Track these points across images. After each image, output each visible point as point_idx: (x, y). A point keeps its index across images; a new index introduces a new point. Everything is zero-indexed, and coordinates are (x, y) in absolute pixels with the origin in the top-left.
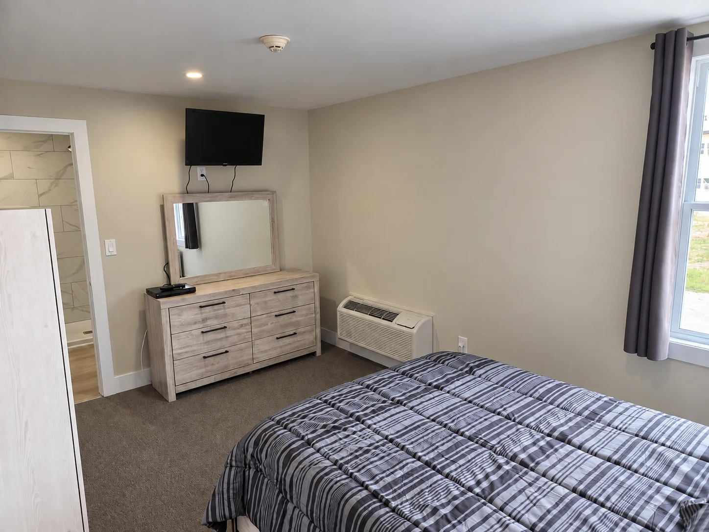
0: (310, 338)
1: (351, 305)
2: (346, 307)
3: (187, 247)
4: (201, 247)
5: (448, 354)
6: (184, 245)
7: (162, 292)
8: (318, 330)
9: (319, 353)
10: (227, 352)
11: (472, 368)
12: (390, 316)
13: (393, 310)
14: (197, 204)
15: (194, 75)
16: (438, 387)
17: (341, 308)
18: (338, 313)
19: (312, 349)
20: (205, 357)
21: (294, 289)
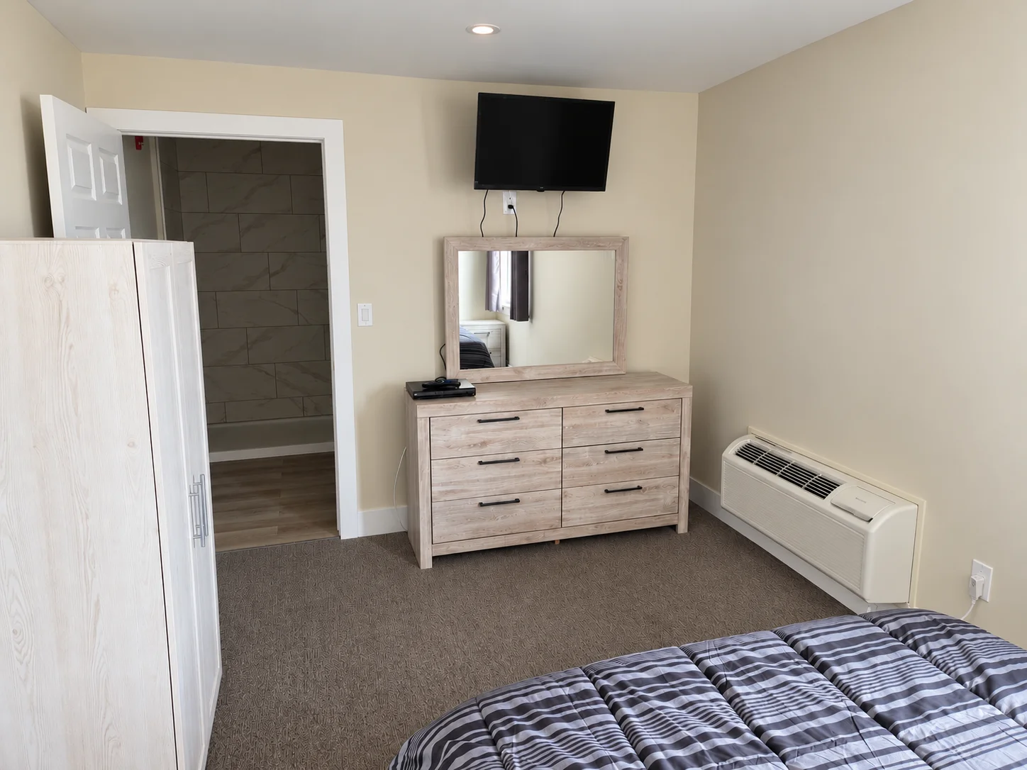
0: (667, 497)
1: (749, 453)
2: (740, 454)
3: (512, 317)
4: (532, 318)
5: (935, 622)
6: (508, 312)
7: (424, 391)
8: (685, 486)
9: (683, 528)
10: (517, 501)
11: (990, 683)
12: (823, 487)
13: (832, 475)
14: (532, 252)
15: (483, 30)
16: (887, 723)
17: (730, 453)
18: (724, 463)
19: (668, 518)
20: (481, 505)
21: (643, 409)
